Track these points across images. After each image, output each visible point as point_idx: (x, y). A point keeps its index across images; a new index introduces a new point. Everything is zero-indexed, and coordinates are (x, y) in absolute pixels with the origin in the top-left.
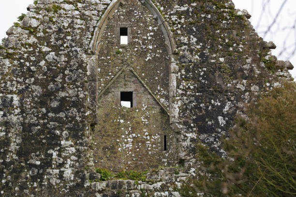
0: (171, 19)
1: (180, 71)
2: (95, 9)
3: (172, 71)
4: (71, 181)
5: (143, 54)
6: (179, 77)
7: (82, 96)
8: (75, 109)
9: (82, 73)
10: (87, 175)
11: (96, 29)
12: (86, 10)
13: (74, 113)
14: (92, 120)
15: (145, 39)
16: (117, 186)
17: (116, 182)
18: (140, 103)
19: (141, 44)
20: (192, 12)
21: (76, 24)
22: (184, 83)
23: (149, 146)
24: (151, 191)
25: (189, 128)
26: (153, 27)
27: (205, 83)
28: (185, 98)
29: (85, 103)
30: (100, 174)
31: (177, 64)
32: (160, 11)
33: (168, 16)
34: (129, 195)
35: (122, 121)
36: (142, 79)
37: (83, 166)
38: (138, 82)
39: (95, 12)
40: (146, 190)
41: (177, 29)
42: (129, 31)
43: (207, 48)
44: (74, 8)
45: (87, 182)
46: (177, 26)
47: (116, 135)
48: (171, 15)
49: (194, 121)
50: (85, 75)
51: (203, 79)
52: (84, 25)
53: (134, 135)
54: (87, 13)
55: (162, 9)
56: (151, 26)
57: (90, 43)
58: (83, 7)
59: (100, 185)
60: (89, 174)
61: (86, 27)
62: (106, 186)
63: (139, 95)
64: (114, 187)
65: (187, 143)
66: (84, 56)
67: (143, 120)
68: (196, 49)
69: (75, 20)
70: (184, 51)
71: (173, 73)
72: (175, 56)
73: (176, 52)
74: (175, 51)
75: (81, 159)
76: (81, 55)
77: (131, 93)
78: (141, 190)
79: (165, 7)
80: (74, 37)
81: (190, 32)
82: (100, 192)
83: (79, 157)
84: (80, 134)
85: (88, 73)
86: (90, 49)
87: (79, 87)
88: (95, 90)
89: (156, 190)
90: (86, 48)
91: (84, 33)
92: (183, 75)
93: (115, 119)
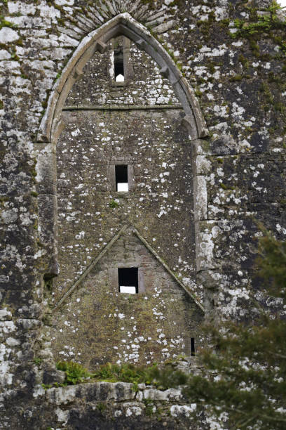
0: (193, 72)
1: (213, 170)
2: (49, 58)
3: (199, 172)
4: (8, 387)
5: (153, 206)
6: (213, 183)
7: (26, 221)
8: (14, 248)
9: (26, 179)
10: (39, 374)
11: (52, 94)
12: (31, 60)
13: (12, 256)
14: (46, 268)
15: (156, 183)
16: (98, 395)
17: (96, 386)
18: (150, 285)
19: (150, 190)
20: (234, 60)
21: (14, 85)
22: (222, 193)
23: (166, 356)
24: (162, 402)
25: (234, 280)
26: (169, 164)
27: (263, 193)
28: (225, 221)
29: (33, 234)
30: (63, 373)
31: (208, 158)
32: (173, 57)
33: (188, 68)
34: (120, 412)
35: (121, 316)
36: (152, 246)
37: (31, 356)
38: (146, 251)
39: (50, 63)
40: (154, 401)
41: (206, 92)
42: (130, 170)
43: (264, 125)
44: (9, 56)
45: (38, 388)
46: (206, 86)
47: (112, 340)
48: (194, 64)
49: (244, 265)
50: (33, 181)
51: (258, 185)
52: (29, 88)
53: (141, 338)
54: (34, 65)
55: (177, 53)
56: (165, 161)
57: (40, 121)
58: (26, 54)
59: (63, 393)
60: (41, 372)
61: (33, 91)
62: (76, 396)
63: (148, 273)
64: (91, 398)
65: (231, 308)
66: (30, 146)
67: (155, 313)
68: (243, 128)
69: (12, 80)
70: (220, 132)
71: (201, 174)
72: (204, 142)
73: (206, 134)
74: (204, 132)
75: (27, 343)
76: (24, 145)
77: (135, 270)
78: (145, 401)
79: (182, 51)
80: (10, 111)
81: (231, 97)
82: (63, 407)
83: (23, 339)
84: (23, 296)
85: (38, 178)
86: (41, 132)
87: (21, 204)
88: (52, 210)
89: (173, 401)
90: (34, 131)
91: (29, 103)
92: (220, 177)
93: (110, 312)
